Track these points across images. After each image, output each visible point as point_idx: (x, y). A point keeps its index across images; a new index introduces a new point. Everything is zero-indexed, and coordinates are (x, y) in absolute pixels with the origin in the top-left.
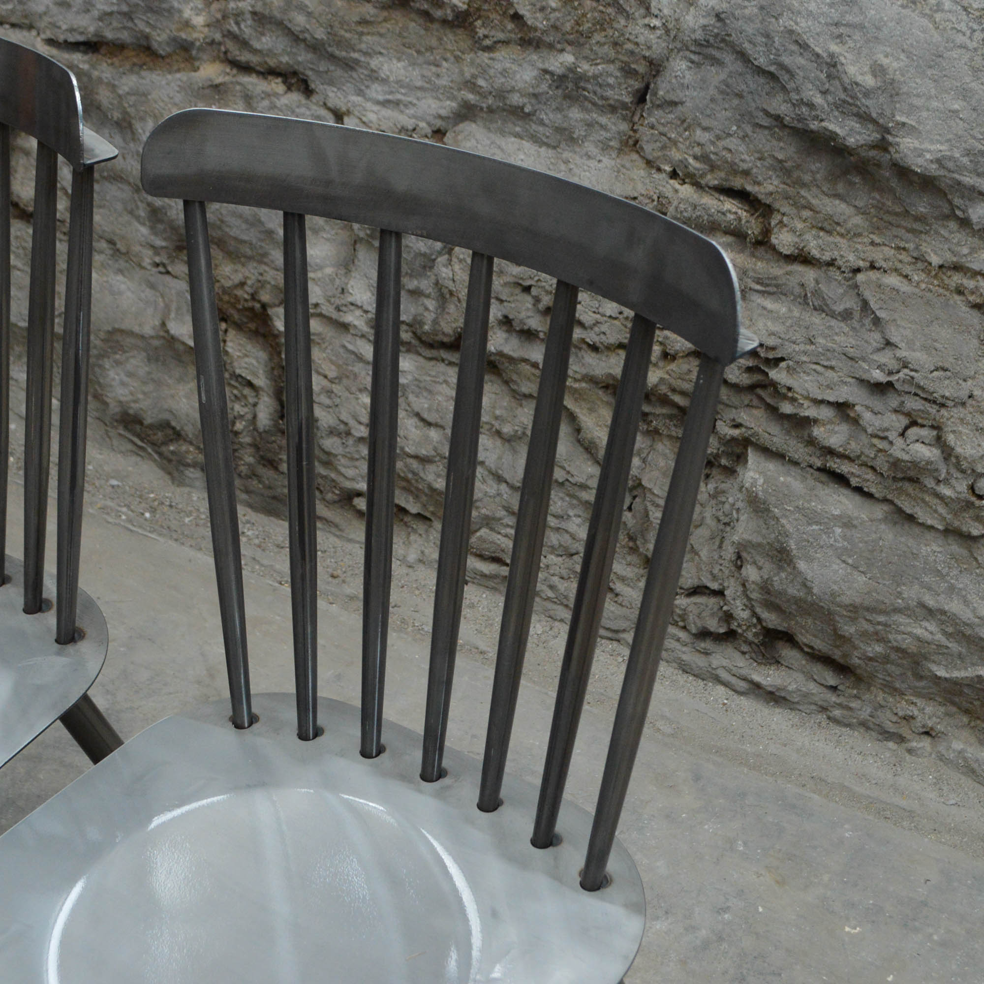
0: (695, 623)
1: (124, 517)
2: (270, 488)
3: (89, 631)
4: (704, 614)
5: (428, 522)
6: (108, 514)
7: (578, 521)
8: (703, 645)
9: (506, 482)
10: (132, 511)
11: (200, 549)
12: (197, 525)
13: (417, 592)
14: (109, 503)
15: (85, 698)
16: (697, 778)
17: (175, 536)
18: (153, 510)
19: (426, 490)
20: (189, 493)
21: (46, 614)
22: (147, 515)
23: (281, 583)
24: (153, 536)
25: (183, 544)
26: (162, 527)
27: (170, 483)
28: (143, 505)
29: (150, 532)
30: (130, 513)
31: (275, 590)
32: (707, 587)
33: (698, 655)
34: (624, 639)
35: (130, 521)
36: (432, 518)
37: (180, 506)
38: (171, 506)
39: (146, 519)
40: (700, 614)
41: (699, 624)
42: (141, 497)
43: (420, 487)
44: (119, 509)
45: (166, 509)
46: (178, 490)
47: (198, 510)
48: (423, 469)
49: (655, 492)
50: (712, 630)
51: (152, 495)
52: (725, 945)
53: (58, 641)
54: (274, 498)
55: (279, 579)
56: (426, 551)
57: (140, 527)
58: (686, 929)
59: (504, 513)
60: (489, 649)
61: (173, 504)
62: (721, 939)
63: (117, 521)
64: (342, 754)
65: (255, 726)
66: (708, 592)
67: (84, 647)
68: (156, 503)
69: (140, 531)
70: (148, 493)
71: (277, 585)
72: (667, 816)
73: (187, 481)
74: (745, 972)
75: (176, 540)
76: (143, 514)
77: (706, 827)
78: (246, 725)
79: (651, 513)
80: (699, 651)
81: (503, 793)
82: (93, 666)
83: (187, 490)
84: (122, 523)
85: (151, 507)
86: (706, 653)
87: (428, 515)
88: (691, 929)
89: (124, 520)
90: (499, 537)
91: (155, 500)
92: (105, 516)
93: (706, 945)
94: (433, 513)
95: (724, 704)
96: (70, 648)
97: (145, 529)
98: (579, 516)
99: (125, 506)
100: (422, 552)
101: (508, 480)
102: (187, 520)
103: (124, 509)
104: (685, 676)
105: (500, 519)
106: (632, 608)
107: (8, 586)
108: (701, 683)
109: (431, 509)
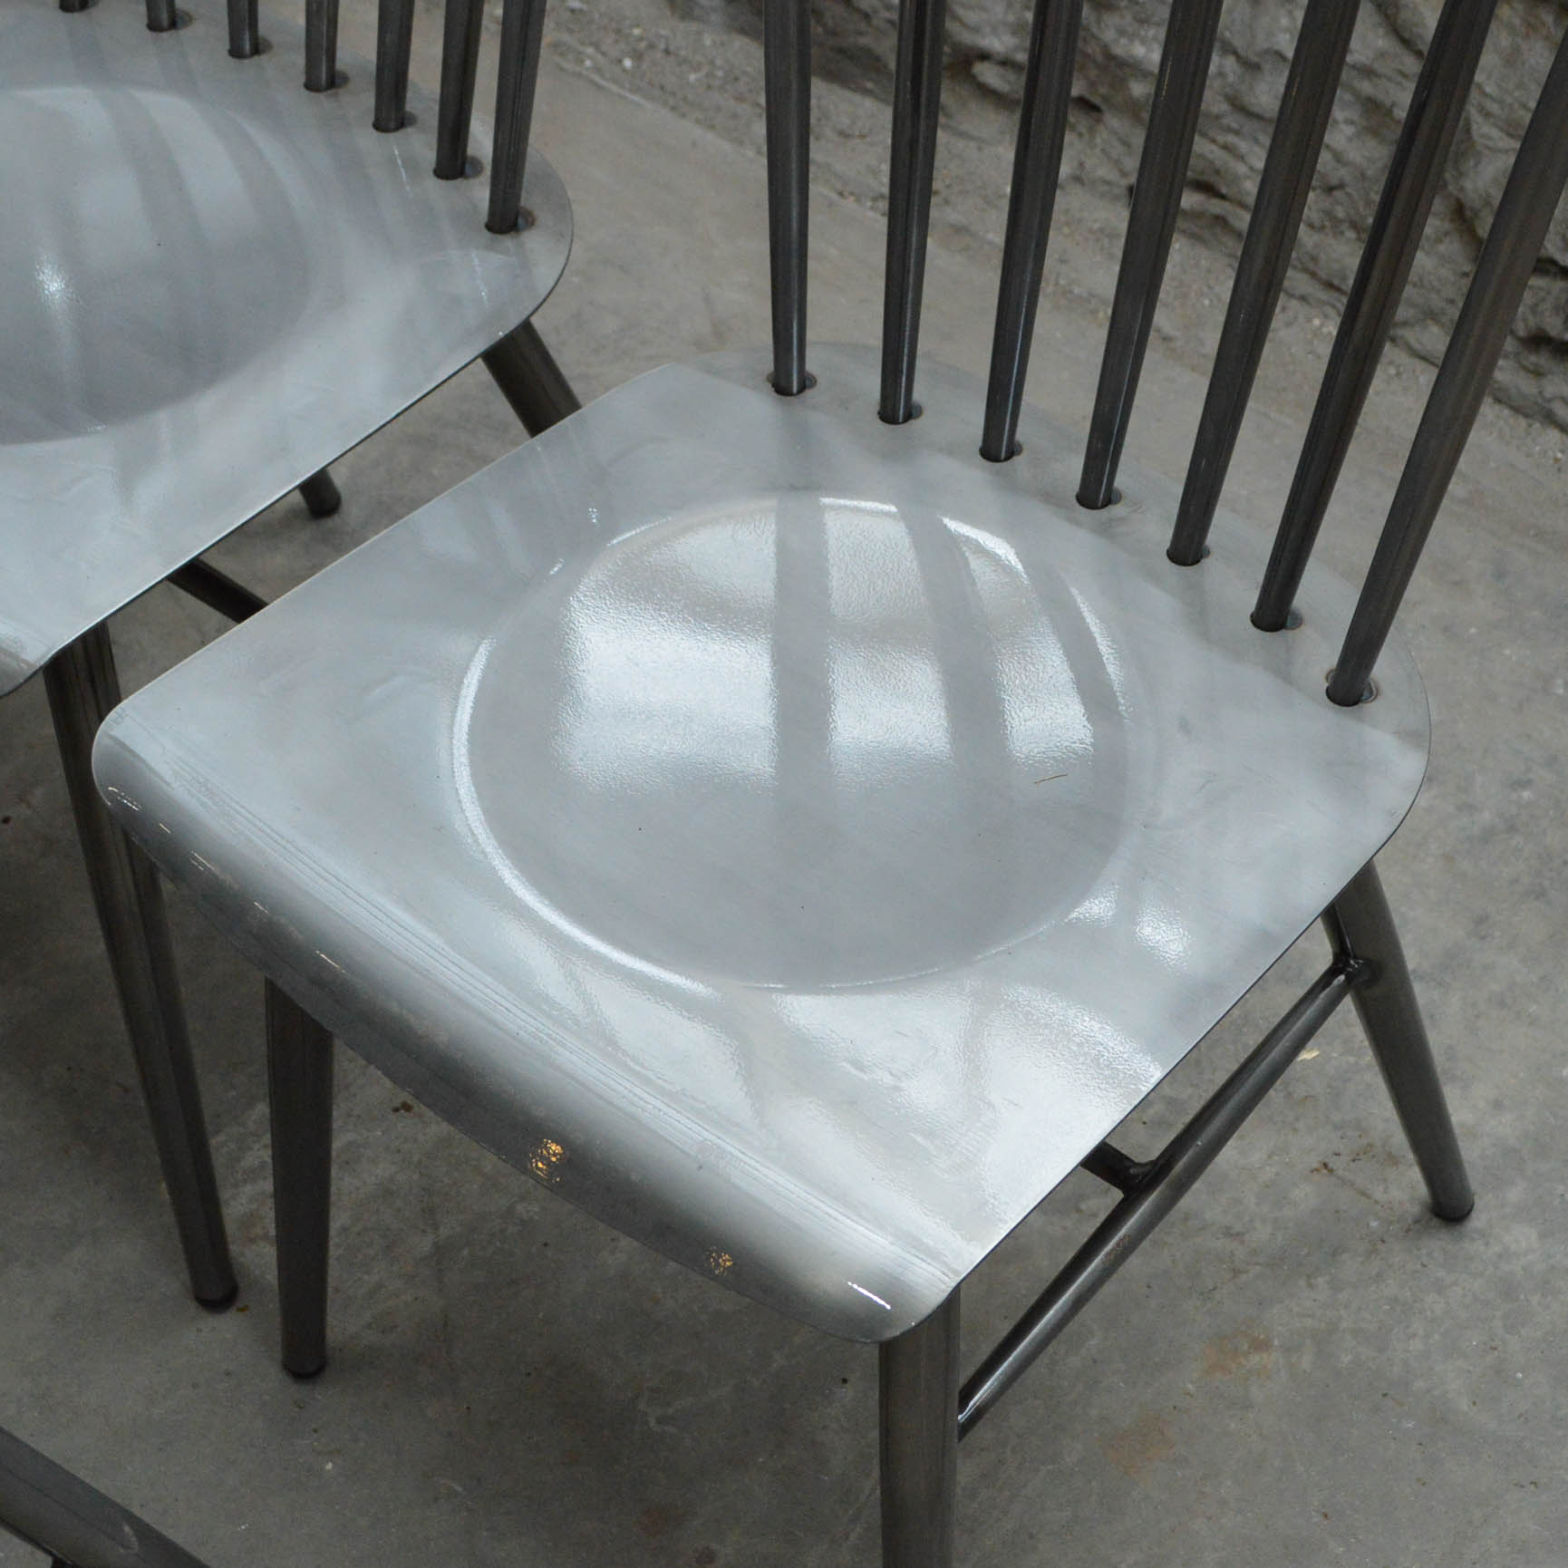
0: (1525, 320)
1: (588, 63)
2: (834, 34)
3: (543, 216)
4: (1542, 307)
5: (1095, 115)
6: (562, 54)
7: (1349, 130)
8: (1533, 358)
9: (1235, 53)
10: (604, 54)
11: (712, 127)
12: (709, 87)
13: (1066, 230)
14: (565, 37)
15: (526, 327)
16: (1500, 574)
17: (671, 102)
18: (638, 56)
19: (1099, 58)
20: (699, 33)
21: (471, 181)
22: (628, 63)
23: (841, 194)
24: (636, 98)
25: (683, 116)
26: (651, 84)
27: (668, 13)
28: (622, 46)
29: (630, 90)
30: (599, 57)
31: (831, 204)
32: (1553, 262)
33: (1522, 373)
34: (1402, 337)
35: (597, 69)
36: (1103, 107)
37: (683, 53)
38: (667, 52)
39: (624, 70)
40: (1537, 305)
41: (1532, 321)
42: (618, 31)
43: (1090, 51)
44: (581, 48)
45: (659, 55)
46: (682, 26)
47: (712, 63)
48: (1098, 22)
49: (1488, 89)
50: (1553, 333)
51: (636, 32)
52: (1518, 840)
53: (490, 227)
54: (841, 51)
55: (839, 186)
56: (1088, 164)
57: (615, 81)
58: (1459, 808)
59: (1225, 107)
60: (1178, 334)
61: (672, 48)
62: (1512, 829)
63: (577, 69)
64: (950, 450)
65: (809, 393)
66: (1553, 269)
67: (533, 240)
68: (643, 45)
69: (615, 88)
70: (632, 26)
71: (834, 196)
72: (1445, 629)
73: (697, 12)
74: (1547, 883)
75: (673, 109)
76: (620, 61)
77: (1507, 652)
78: (795, 389)
79: (1474, 127)
80: (1525, 368)
81: (1212, 539)
82: (544, 275)
83: (694, 26)
84: (584, 72)
85: (635, 50)
86: (1538, 373)
87: (1096, 100)
88: (1467, 808)
89: (587, 69)
90: (1213, 147)
91: (641, 39)
92: (558, 59)
93: (1488, 836)
94: (1106, 99)
95: (1556, 460)
96: (507, 241)
97: (622, 87)
98: (1352, 123)
99: (591, 44)
100: (1081, 165)
101: (1240, 51)
102: (692, 77)
103: (590, 50)
104: (1497, 407)
105: (1218, 117)
106: (1422, 286)
107: (409, 130)
108: (1523, 422)
109: (1103, 90)
